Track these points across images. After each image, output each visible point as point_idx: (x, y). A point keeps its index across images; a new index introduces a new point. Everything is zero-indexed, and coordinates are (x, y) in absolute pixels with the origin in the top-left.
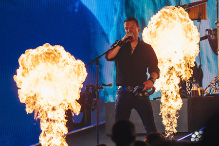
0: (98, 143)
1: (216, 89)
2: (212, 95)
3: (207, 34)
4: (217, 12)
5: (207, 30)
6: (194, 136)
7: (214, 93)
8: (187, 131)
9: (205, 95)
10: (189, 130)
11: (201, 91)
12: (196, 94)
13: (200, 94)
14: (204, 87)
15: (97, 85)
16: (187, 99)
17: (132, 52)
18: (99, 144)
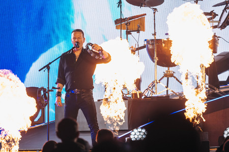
0: (48, 139)
1: (153, 92)
2: (149, 97)
3: (146, 44)
4: (155, 24)
5: (146, 40)
6: (133, 133)
7: (151, 96)
8: (127, 129)
9: (143, 97)
10: (129, 128)
11: (140, 94)
12: (135, 96)
13: (138, 97)
14: (142, 90)
15: (48, 88)
16: (127, 101)
17: (77, 60)
18: (50, 140)
